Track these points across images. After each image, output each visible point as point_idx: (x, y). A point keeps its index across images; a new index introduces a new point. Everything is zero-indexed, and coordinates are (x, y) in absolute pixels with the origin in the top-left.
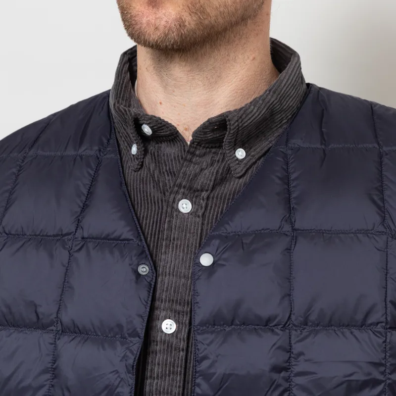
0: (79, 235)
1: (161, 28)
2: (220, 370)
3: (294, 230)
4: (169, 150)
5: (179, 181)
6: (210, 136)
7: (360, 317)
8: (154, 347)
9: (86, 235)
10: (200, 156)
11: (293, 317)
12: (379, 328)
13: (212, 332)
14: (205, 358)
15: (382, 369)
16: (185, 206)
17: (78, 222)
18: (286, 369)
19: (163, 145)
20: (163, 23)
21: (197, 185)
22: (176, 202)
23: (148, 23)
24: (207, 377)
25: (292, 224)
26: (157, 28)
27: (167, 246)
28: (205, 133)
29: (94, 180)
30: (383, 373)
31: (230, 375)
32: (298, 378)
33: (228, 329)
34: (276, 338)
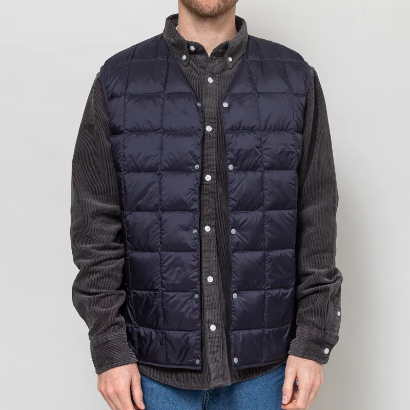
0: (166, 92)
1: (212, 7)
2: (237, 148)
3: (257, 92)
4: (200, 57)
5: (207, 70)
6: (220, 51)
7: (285, 126)
8: (206, 137)
9: (169, 92)
10: (215, 60)
11: (261, 127)
12: (292, 131)
13: (232, 133)
14: (231, 143)
15: (294, 147)
16: (210, 80)
17: (165, 88)
18: (260, 147)
19: (197, 56)
20: (213, 5)
21: (214, 71)
22: (207, 78)
23: (206, 5)
24: (232, 151)
25: (256, 90)
26: (209, 7)
27: (205, 96)
28: (219, 50)
29: (168, 70)
30: (295, 149)
31: (241, 150)
32: (264, 151)
33: (237, 132)
34: (256, 135)
